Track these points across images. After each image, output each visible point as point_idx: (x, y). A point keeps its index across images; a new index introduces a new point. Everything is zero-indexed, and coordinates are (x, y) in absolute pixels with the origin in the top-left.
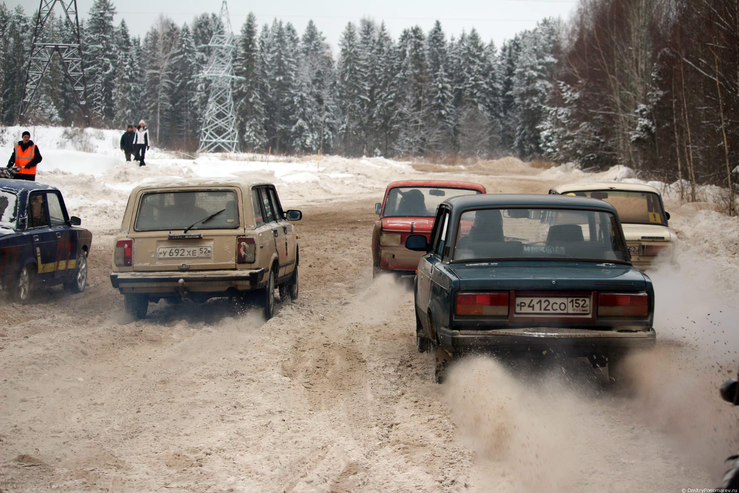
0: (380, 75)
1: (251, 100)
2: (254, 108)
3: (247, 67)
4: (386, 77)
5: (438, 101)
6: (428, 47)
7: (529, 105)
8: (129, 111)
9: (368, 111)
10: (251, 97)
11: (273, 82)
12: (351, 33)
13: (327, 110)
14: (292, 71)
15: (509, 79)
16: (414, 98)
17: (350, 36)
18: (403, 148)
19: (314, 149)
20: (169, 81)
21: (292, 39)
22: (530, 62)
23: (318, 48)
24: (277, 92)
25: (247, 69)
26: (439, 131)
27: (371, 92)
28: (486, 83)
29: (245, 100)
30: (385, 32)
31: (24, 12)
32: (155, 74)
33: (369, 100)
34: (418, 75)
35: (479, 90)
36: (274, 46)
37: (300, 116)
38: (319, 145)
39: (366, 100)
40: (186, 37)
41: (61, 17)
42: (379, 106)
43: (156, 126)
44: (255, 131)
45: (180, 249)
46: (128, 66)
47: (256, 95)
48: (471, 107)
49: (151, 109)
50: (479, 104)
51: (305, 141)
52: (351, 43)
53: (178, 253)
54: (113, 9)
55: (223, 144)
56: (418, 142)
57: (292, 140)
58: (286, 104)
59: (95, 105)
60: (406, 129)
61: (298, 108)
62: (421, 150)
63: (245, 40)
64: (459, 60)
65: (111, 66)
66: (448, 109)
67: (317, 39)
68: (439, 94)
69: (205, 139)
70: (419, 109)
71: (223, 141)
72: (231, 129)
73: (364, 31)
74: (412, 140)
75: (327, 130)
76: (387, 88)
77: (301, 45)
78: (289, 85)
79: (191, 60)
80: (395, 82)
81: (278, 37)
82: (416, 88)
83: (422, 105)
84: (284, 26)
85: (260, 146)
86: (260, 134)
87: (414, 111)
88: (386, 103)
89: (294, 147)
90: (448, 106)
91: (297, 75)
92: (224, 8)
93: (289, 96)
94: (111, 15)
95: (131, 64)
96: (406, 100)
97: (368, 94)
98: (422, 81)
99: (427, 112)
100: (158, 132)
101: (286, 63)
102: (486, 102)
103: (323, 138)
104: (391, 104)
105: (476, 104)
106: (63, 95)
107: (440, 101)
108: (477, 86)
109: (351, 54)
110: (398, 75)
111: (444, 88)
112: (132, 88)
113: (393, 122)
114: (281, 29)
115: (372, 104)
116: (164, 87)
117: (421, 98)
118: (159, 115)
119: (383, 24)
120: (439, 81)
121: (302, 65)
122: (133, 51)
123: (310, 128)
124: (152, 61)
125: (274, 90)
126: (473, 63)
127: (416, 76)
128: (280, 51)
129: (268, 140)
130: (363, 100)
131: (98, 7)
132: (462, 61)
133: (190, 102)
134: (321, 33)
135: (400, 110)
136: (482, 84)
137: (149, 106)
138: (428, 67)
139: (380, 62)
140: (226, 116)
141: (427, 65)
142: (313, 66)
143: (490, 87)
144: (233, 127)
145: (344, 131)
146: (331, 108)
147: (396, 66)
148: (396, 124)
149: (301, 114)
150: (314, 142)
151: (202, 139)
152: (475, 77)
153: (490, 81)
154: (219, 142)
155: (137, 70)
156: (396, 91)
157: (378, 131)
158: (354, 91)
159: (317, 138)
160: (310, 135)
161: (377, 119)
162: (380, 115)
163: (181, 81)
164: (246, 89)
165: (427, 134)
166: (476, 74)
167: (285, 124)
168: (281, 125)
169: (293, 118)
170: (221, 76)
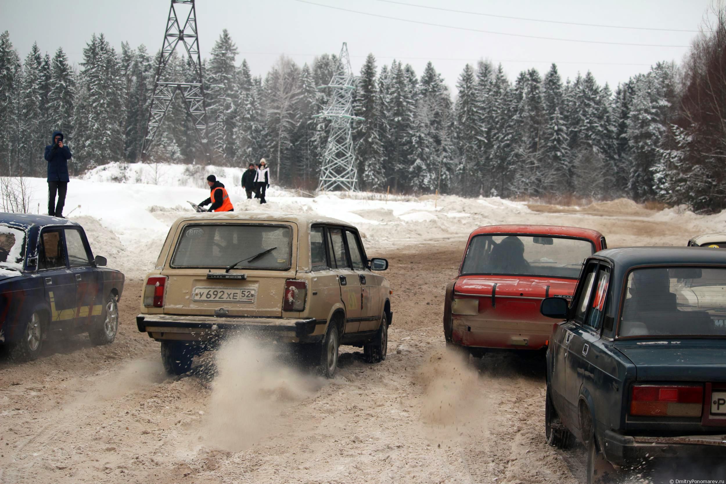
0: (497, 117)
1: (370, 140)
2: (373, 148)
3: (366, 107)
4: (502, 119)
5: (553, 142)
6: (544, 90)
7: (643, 147)
8: (250, 149)
9: (485, 152)
10: (370, 137)
11: (392, 122)
12: (469, 75)
13: (445, 150)
14: (411, 112)
15: (623, 121)
16: (530, 140)
17: (467, 78)
18: (519, 189)
19: (432, 188)
20: (290, 120)
21: (410, 80)
22: (644, 105)
23: (436, 89)
24: (396, 132)
25: (367, 110)
26: (555, 173)
27: (488, 133)
28: (601, 125)
29: (364, 140)
30: (502, 74)
31: (147, 52)
32: (276, 114)
33: (486, 141)
34: (534, 117)
35: (593, 132)
36: (393, 87)
37: (418, 156)
38: (437, 185)
39: (483, 141)
40: (307, 77)
41: (183, 57)
42: (495, 147)
43: (277, 165)
44: (374, 170)
45: (219, 291)
46: (249, 106)
47: (375, 135)
48: (586, 149)
49: (272, 147)
50: (594, 146)
51: (423, 181)
52: (469, 85)
53: (216, 295)
54: (235, 50)
55: (342, 182)
56: (533, 182)
57: (410, 180)
58: (404, 144)
59: (217, 143)
60: (522, 170)
61: (417, 148)
62: (536, 191)
63: (365, 81)
64: (575, 103)
65: (232, 105)
66: (563, 151)
67: (435, 81)
68: (555, 136)
69: (324, 178)
70: (535, 150)
71: (342, 179)
72: (351, 168)
73: (481, 74)
74: (527, 181)
75: (444, 170)
76: (504, 130)
77: (419, 86)
78: (408, 126)
79: (311, 101)
80: (512, 124)
81: (397, 78)
82: (532, 130)
83: (538, 147)
84: (403, 67)
85: (379, 185)
86: (379, 173)
87: (530, 152)
88: (503, 144)
89: (412, 186)
90: (563, 148)
91: (415, 116)
92: (345, 49)
93: (408, 136)
94: (232, 55)
95: (252, 103)
96: (522, 141)
97: (485, 136)
98: (538, 123)
99: (543, 153)
100: (278, 170)
101: (405, 104)
102: (601, 144)
103: (440, 178)
104: (508, 146)
105: (591, 146)
106: (185, 133)
107: (555, 143)
108: (592, 128)
109: (468, 96)
110: (515, 117)
111: (560, 130)
112: (253, 128)
113: (510, 163)
114: (400, 70)
115: (489, 145)
116: (284, 126)
117: (537, 140)
118: (279, 153)
119: (500, 66)
120: (555, 123)
121: (421, 106)
122: (254, 91)
123: (427, 168)
124: (273, 101)
125: (393, 130)
126: (589, 106)
127: (532, 118)
128: (399, 92)
129: (386, 179)
130: (480, 141)
131: (220, 47)
132: (577, 104)
133: (310, 141)
134: (440, 75)
135: (516, 151)
136: (597, 126)
137: (270, 144)
138: (544, 110)
139: (497, 104)
140: (346, 155)
141: (543, 107)
142: (431, 107)
143: (605, 130)
144: (353, 167)
145: (461, 171)
146: (449, 148)
147: (513, 108)
148: (512, 165)
149: (419, 154)
150: (432, 182)
151: (322, 177)
152: (590, 120)
153: (605, 124)
154: (338, 181)
155: (258, 109)
156: (513, 133)
157: (494, 172)
158: (471, 132)
159: (435, 178)
160: (428, 175)
161: (494, 160)
162: (496, 156)
163: (301, 120)
164: (365, 129)
165: (542, 175)
166: (591, 116)
167: (403, 164)
168: (400, 164)
169: (411, 158)
170: (340, 116)
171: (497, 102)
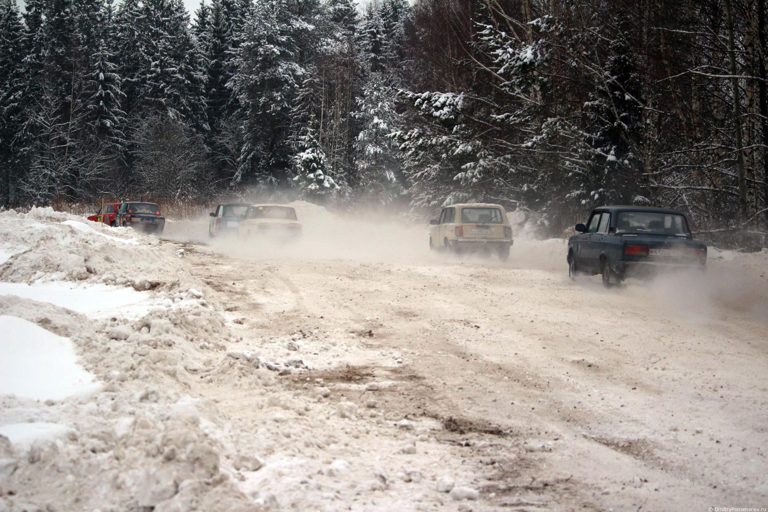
5: (98, 103)
7: (266, 106)
15: (216, 63)
16: (57, 98)
18: (39, 189)
22: (266, 28)
26: (104, 157)
28: (181, 71)
35: (168, 83)
48: (156, 113)
50: (169, 108)
56: (65, 176)
62: (71, 192)
64: (132, 31)
66: (115, 118)
68: (100, 91)
74: (54, 175)
80: (22, 70)
82: (59, 80)
90: (116, 114)
98: (70, 68)
102: (180, 103)
104: (15, 111)
105: (163, 108)
107: (101, 103)
108: (164, 76)
110: (27, 58)
111: (109, 80)
113: (20, 143)
117: (69, 98)
120: (99, 67)
126: (157, 35)
127: (59, 59)
132: (136, 33)
136: (174, 73)
141: (78, 39)
143: (187, 78)
147: (24, 41)
148: (25, 146)
152: (162, 61)
153: (186, 68)
156: (25, 87)
166: (162, 55)
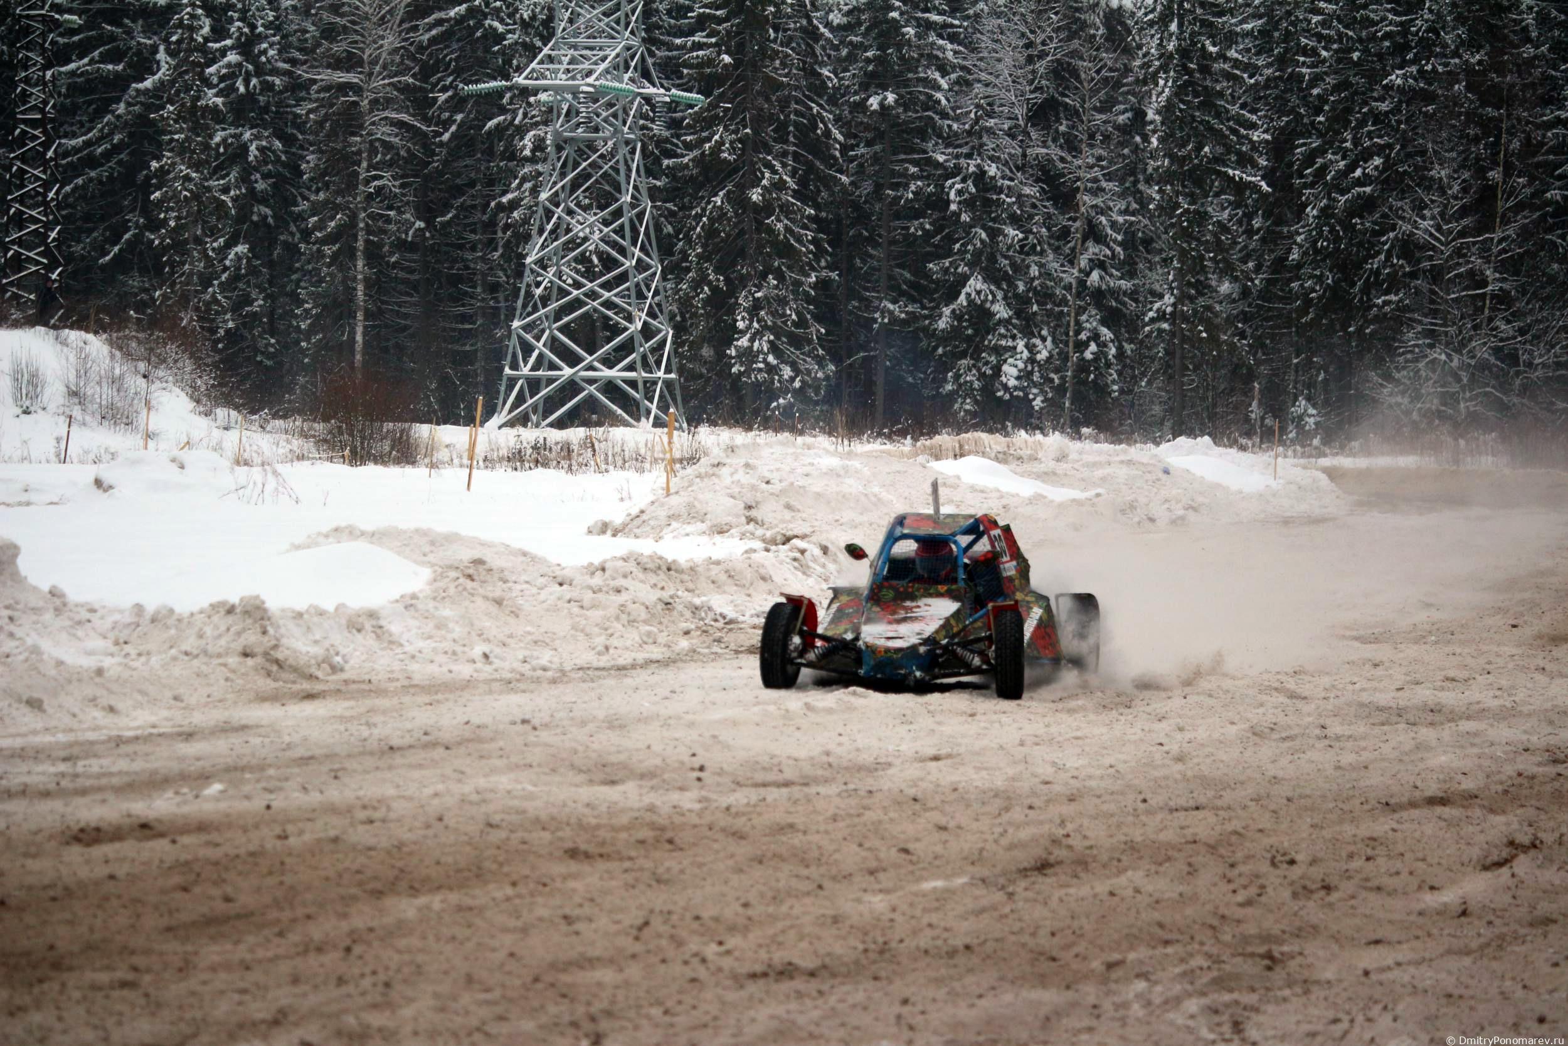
0: (1316, 80)
1: (755, 196)
2: (770, 230)
3: (737, 52)
4: (1341, 86)
8: (241, 248)
9: (1271, 238)
10: (756, 182)
11: (857, 116)
13: (1093, 233)
14: (941, 66)
19: (1038, 403)
20: (405, 117)
24: (876, 159)
25: (737, 63)
27: (1280, 147)
29: (729, 197)
32: (344, 88)
33: (1268, 188)
34: (1484, 73)
37: (974, 264)
38: (1061, 390)
39: (1255, 188)
42: (1311, 212)
44: (773, 329)
46: (232, 57)
47: (778, 172)
49: (330, 239)
51: (997, 370)
55: (610, 388)
57: (944, 365)
58: (911, 213)
60: (1434, 313)
61: (968, 227)
65: (162, 55)
69: (526, 370)
70: (1484, 226)
71: (607, 373)
72: (640, 319)
75: (1091, 321)
76: (1348, 135)
78: (927, 129)
79: (501, 28)
85: (796, 392)
86: (797, 341)
87: (1462, 234)
88: (1343, 200)
89: (952, 397)
91: (964, 84)
93: (927, 177)
95: (246, 47)
96: (1429, 184)
97: (1263, 162)
99: (1525, 234)
100: (359, 338)
101: (910, 31)
103: (1075, 356)
115: (1285, 208)
116: (387, 146)
118: (360, 264)
121: (985, 41)
123: (1018, 314)
124: (330, 33)
125: (862, 150)
129: (831, 368)
130: (1240, 187)
133: (500, 206)
135: (1406, 227)
137: (321, 226)
138: (1529, 40)
139: (1315, 19)
140: (617, 264)
142: (1029, 45)
144: (651, 314)
145: (1165, 326)
146: (1114, 225)
149: (977, 254)
150: (1036, 377)
151: (515, 366)
154: (591, 381)
155: (275, 72)
157: (1310, 325)
158: (1199, 148)
159: (1049, 359)
160: (1021, 345)
161: (1306, 270)
162: (1317, 251)
163: (459, 117)
164: (733, 149)
165: (1522, 332)
167: (914, 300)
168: (894, 301)
169: (946, 271)
170: (586, 86)
171: (1317, 11)
